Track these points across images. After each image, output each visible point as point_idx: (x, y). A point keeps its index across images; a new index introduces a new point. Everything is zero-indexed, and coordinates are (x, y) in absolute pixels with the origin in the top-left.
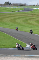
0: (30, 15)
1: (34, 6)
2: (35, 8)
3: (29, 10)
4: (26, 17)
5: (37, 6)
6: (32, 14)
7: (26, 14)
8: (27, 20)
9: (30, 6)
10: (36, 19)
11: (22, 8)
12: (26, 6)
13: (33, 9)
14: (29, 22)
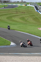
0: (14, 12)
1: (19, 2)
2: (20, 5)
3: (13, 7)
4: (10, 14)
5: (21, 2)
6: (17, 11)
7: (10, 11)
8: (11, 17)
9: (15, 2)
10: (21, 16)
11: (6, 4)
12: (10, 2)
13: (17, 6)
14: (13, 19)
